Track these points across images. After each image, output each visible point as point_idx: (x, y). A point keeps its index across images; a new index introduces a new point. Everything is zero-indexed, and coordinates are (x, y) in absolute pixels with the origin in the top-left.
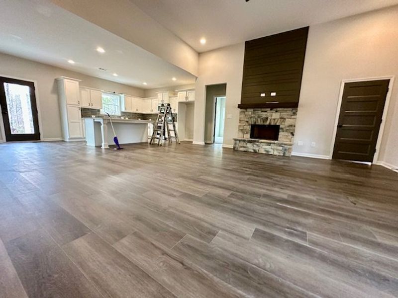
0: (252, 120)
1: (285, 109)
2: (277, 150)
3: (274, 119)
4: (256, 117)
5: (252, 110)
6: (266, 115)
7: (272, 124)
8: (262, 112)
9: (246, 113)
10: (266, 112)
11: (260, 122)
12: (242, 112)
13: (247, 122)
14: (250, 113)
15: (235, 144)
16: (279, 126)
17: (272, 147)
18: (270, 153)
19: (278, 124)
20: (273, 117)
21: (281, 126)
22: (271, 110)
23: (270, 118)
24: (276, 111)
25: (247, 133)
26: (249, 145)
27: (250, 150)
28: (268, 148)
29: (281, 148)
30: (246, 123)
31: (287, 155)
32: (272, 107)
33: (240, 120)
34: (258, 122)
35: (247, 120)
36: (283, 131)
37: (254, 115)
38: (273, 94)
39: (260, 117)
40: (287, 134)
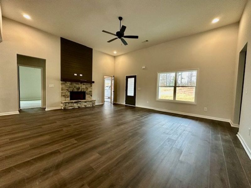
0: (71, 89)
3: (83, 89)
4: (73, 87)
5: (70, 83)
6: (79, 86)
7: (82, 91)
8: (76, 84)
9: (66, 84)
10: (78, 84)
11: (75, 90)
12: (63, 83)
14: (69, 84)
15: (65, 105)
16: (85, 92)
17: (88, 103)
18: (87, 106)
19: (85, 91)
20: (83, 87)
21: (86, 92)
23: (81, 88)
24: (84, 84)
25: (68, 97)
26: (75, 105)
27: (76, 107)
28: (85, 104)
29: (91, 103)
30: (67, 91)
31: (94, 105)
32: (82, 82)
33: (62, 89)
35: (68, 89)
36: (88, 95)
37: (72, 86)
38: (81, 75)
39: (76, 87)
40: (89, 96)
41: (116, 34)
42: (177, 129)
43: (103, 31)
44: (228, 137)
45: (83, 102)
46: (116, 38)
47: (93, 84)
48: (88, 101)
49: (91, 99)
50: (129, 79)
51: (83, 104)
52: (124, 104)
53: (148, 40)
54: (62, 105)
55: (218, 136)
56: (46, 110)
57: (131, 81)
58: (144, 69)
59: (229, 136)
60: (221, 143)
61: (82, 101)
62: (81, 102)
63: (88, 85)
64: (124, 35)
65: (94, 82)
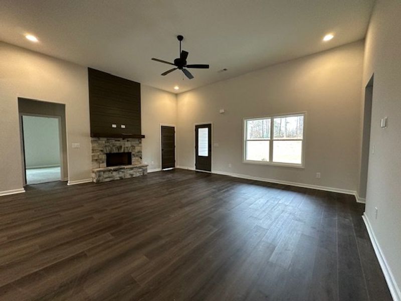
0: (107, 149)
1: (134, 139)
2: (138, 172)
3: (127, 147)
4: (111, 146)
5: (105, 139)
6: (120, 144)
7: (126, 151)
8: (116, 141)
9: (100, 142)
10: (119, 141)
11: (115, 151)
12: (94, 141)
13: (102, 151)
14: (104, 142)
15: (100, 176)
16: (131, 153)
18: (134, 176)
19: (130, 151)
20: (126, 145)
21: (133, 153)
22: (123, 139)
23: (123, 146)
24: (128, 141)
25: (103, 162)
26: (115, 173)
27: (116, 179)
28: (131, 172)
29: (141, 170)
30: (100, 152)
31: (145, 174)
32: (124, 137)
33: (93, 150)
34: (113, 151)
35: (102, 149)
36: (135, 157)
37: (108, 144)
38: (123, 127)
39: (115, 146)
40: (137, 158)
41: (173, 63)
42: (272, 209)
43: (153, 59)
44: (349, 220)
45: (127, 169)
46: (175, 69)
47: (143, 139)
48: (136, 167)
49: (140, 163)
50: (200, 130)
51: (127, 172)
52: (194, 169)
53: (226, 68)
54: (93, 175)
55: (334, 219)
56: (68, 184)
57: (203, 133)
58: (222, 113)
59: (351, 219)
60: (336, 230)
61: (126, 167)
62: (124, 168)
63: (135, 142)
64: (187, 64)
65: (144, 137)
